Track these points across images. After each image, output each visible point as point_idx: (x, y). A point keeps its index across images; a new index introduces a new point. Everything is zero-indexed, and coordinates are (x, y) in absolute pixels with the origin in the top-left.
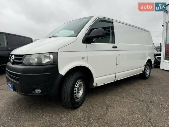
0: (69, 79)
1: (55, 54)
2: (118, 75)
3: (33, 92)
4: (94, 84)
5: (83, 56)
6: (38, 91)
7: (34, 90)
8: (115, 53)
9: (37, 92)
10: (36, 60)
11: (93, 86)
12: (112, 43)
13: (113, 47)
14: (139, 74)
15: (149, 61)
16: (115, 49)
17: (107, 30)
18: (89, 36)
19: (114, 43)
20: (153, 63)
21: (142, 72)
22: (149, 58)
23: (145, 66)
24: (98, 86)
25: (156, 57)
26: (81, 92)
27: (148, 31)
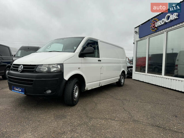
0: (70, 83)
1: (62, 65)
2: (102, 82)
3: (45, 93)
4: (86, 88)
5: (79, 67)
6: (49, 92)
7: (45, 91)
8: (99, 65)
9: (47, 93)
10: (47, 69)
11: (85, 89)
12: (97, 57)
13: (98, 61)
14: (116, 82)
15: (123, 72)
16: (100, 62)
17: (90, 45)
18: (83, 52)
19: (99, 57)
20: (126, 73)
21: (118, 81)
22: (123, 69)
23: (121, 76)
24: (88, 90)
25: (129, 69)
26: (77, 94)
27: (122, 48)
